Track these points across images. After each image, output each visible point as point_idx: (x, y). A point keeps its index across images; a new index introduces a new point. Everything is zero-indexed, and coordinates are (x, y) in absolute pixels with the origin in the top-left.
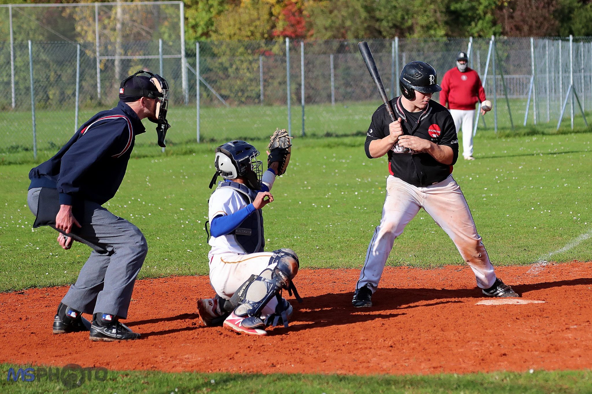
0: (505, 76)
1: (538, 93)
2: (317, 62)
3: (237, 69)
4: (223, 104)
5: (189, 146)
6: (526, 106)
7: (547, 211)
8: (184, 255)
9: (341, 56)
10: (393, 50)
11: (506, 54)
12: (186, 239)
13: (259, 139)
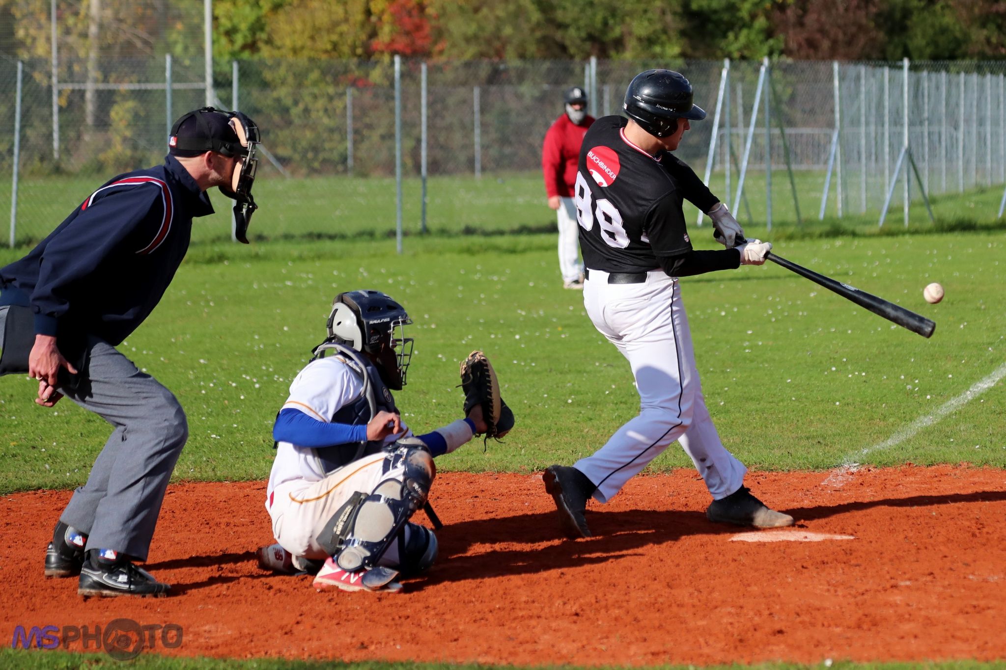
0: (789, 131)
1: (846, 161)
2: (451, 101)
3: (307, 111)
4: (278, 172)
5: (217, 249)
6: (823, 184)
7: (860, 374)
8: (206, 444)
9: (493, 89)
10: (587, 81)
11: (789, 91)
12: (210, 414)
13: (343, 237)
